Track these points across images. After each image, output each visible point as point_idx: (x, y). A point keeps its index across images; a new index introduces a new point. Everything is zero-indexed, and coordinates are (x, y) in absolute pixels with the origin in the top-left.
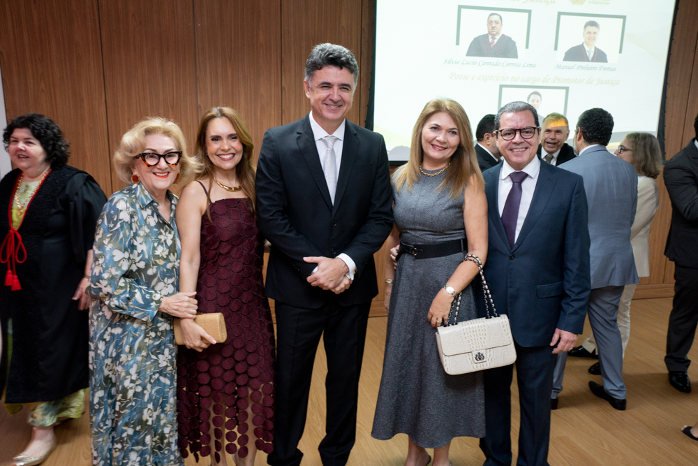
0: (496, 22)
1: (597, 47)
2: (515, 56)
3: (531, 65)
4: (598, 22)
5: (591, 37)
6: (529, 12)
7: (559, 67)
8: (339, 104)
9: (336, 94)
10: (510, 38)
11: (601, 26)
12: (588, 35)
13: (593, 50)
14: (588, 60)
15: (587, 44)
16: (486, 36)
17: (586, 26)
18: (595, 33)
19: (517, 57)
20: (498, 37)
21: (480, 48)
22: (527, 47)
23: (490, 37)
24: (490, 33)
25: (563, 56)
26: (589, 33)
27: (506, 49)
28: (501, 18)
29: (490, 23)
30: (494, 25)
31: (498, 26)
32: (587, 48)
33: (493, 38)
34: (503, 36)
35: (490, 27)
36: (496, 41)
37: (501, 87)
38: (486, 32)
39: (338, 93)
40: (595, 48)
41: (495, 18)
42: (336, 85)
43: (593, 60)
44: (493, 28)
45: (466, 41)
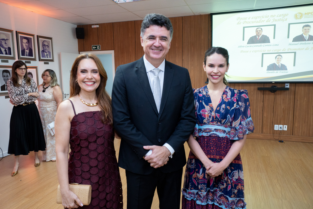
0: (260, 31)
1: (310, 34)
2: (269, 42)
3: (276, 45)
4: (310, 25)
5: (306, 32)
6: (275, 25)
7: (290, 44)
8: (160, 48)
9: (157, 43)
10: (266, 36)
11: (311, 26)
12: (305, 31)
13: (308, 36)
14: (305, 40)
15: (305, 34)
16: (255, 36)
17: (303, 27)
18: (308, 29)
19: (270, 42)
20: (260, 36)
21: (252, 41)
22: (274, 38)
23: (257, 36)
24: (257, 35)
25: (292, 40)
26: (306, 29)
27: (265, 40)
28: (262, 29)
29: (257, 31)
30: (259, 32)
31: (260, 32)
32: (304, 36)
33: (259, 36)
34: (263, 35)
35: (257, 33)
36: (260, 38)
37: (263, 54)
38: (255, 35)
39: (159, 42)
40: (309, 35)
41: (260, 29)
42: (158, 37)
43: (308, 40)
44: (258, 33)
45: (247, 39)
